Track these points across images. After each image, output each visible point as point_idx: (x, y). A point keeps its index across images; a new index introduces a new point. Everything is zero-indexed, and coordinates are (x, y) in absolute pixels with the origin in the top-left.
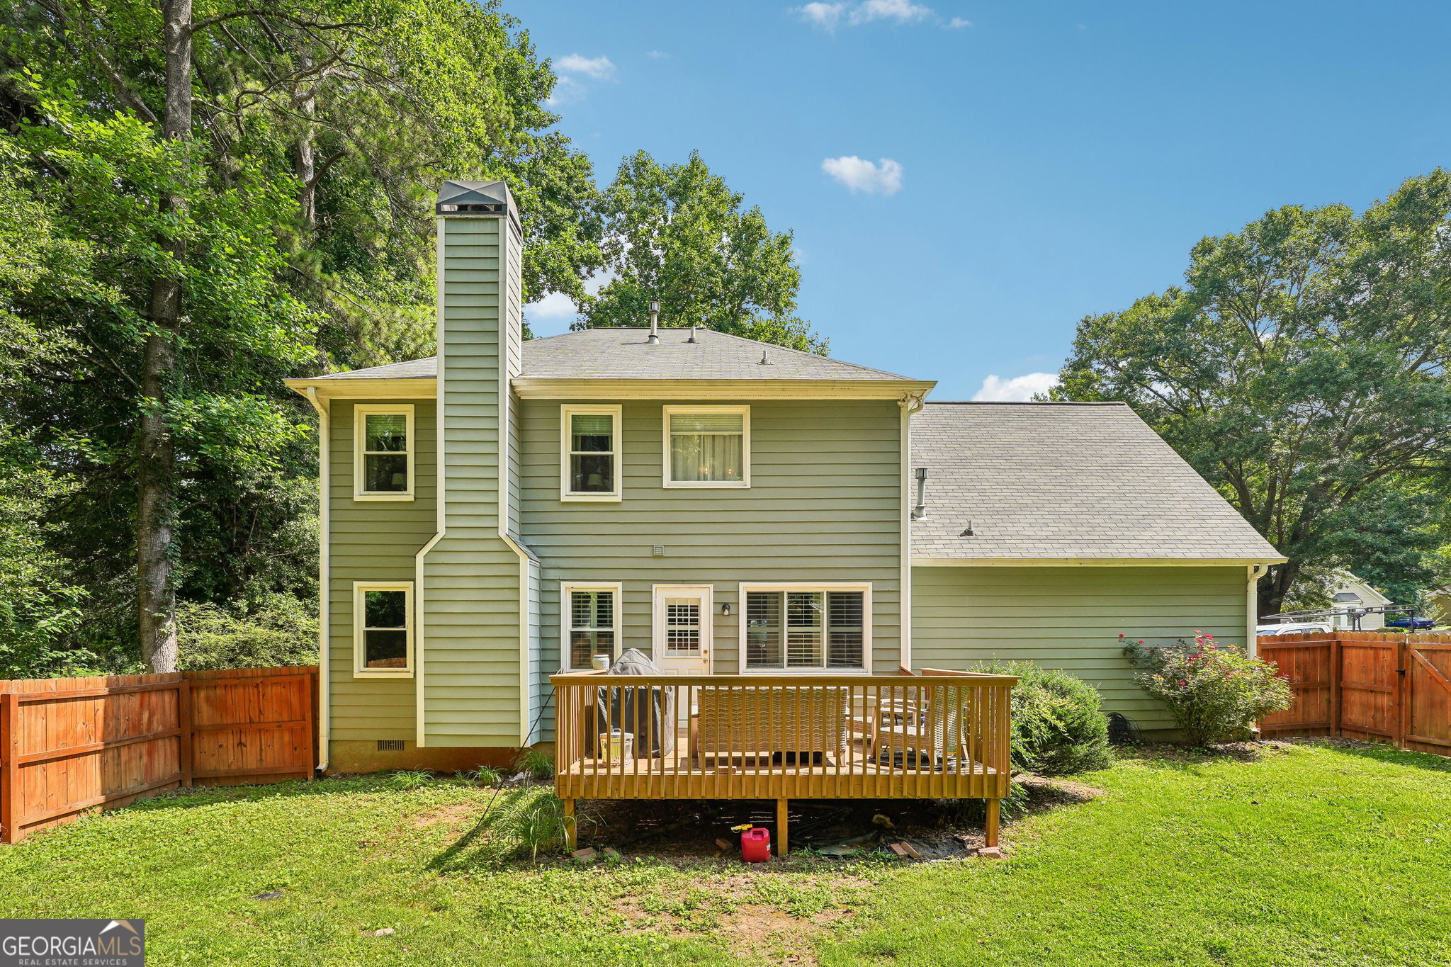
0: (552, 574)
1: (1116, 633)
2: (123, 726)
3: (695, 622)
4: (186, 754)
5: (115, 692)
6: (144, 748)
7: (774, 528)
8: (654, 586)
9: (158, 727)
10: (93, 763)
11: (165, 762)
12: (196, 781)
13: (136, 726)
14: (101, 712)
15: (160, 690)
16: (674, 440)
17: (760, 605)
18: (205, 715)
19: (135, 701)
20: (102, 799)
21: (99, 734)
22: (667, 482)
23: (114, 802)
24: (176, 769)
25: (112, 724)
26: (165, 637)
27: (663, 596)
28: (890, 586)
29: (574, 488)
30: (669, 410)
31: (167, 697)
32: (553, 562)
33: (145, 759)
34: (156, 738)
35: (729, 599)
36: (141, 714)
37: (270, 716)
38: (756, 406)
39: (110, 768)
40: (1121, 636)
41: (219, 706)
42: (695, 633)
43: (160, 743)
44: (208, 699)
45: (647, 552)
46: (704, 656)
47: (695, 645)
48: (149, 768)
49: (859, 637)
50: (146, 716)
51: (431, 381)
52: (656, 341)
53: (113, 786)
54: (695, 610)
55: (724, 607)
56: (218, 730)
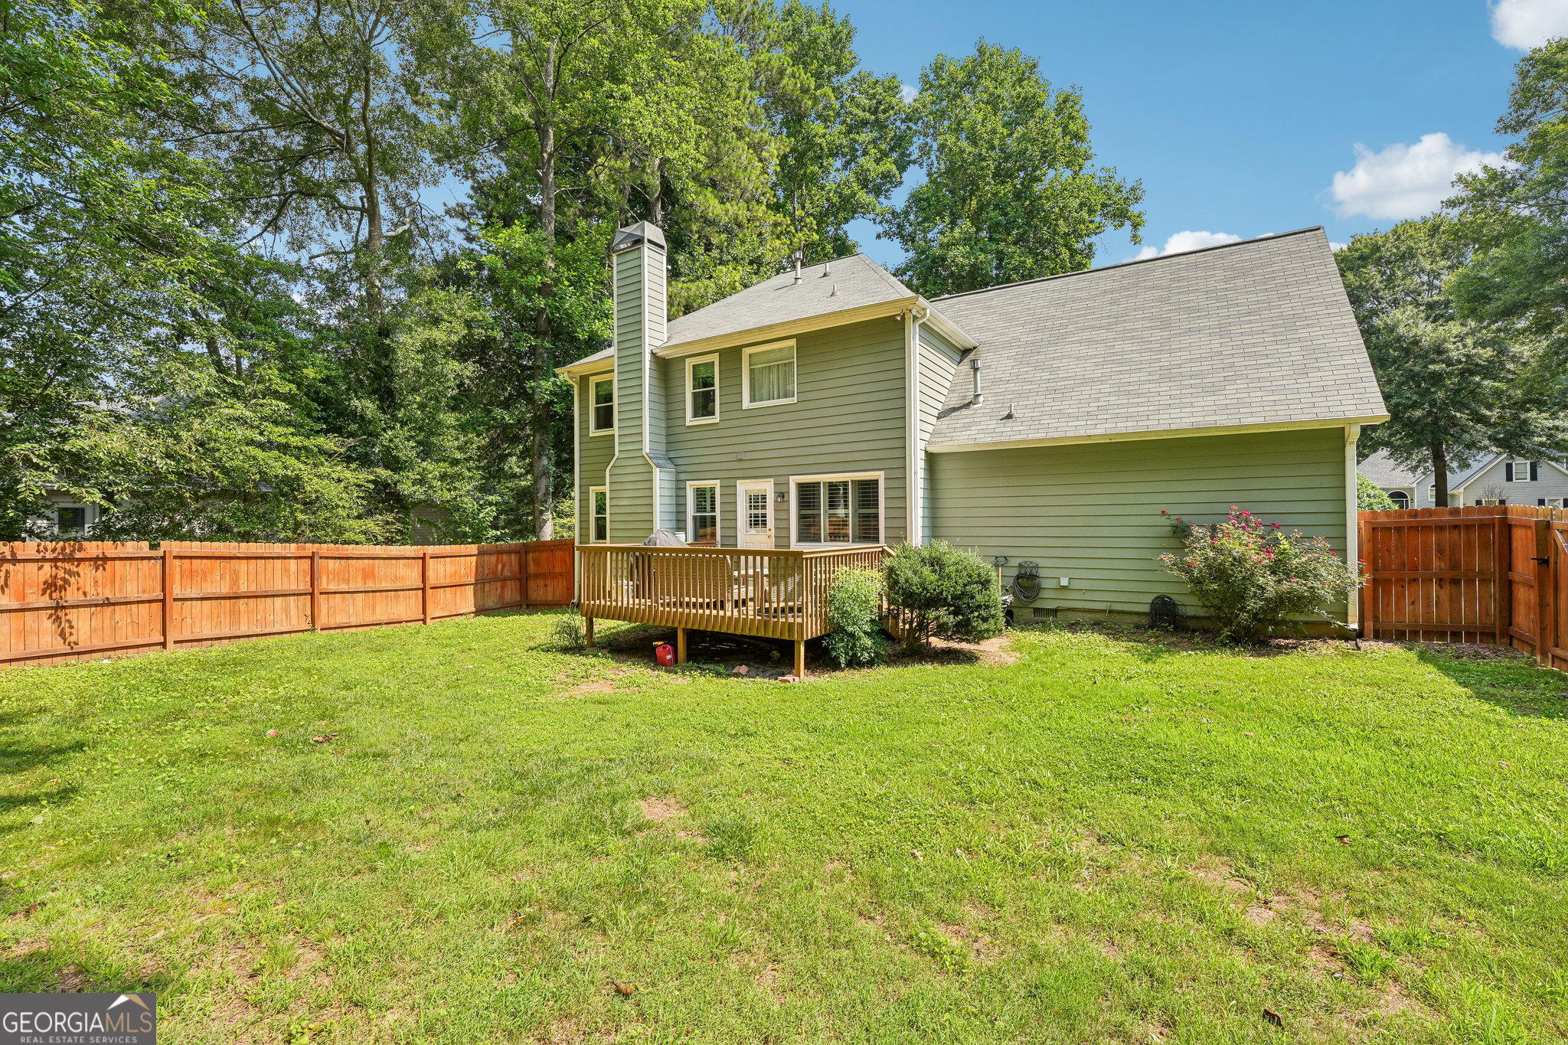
0: (682, 476)
1: (1158, 509)
2: (486, 572)
3: (764, 507)
4: (524, 590)
5: (481, 553)
6: (499, 584)
7: (811, 432)
8: (738, 482)
9: (507, 573)
10: (470, 590)
11: (511, 593)
12: (528, 606)
13: (494, 572)
14: (474, 564)
15: (509, 552)
16: (752, 371)
17: (807, 494)
18: (532, 568)
19: (493, 558)
20: (474, 610)
21: (473, 574)
22: (746, 404)
23: (480, 611)
24: (518, 598)
25: (480, 570)
26: (545, 521)
27: (745, 488)
28: (898, 474)
29: (695, 415)
30: (746, 351)
31: (513, 556)
32: (682, 468)
33: (499, 591)
34: (505, 580)
35: (783, 489)
36: (497, 566)
37: (558, 570)
38: (799, 337)
39: (479, 594)
40: (1163, 512)
41: (537, 562)
42: (764, 516)
43: (509, 582)
44: (533, 560)
45: (733, 457)
46: (768, 533)
47: (764, 523)
48: (502, 597)
49: (876, 516)
50: (500, 567)
51: (610, 360)
52: (800, 281)
53: (481, 603)
54: (764, 497)
55: (782, 496)
56: (537, 576)
